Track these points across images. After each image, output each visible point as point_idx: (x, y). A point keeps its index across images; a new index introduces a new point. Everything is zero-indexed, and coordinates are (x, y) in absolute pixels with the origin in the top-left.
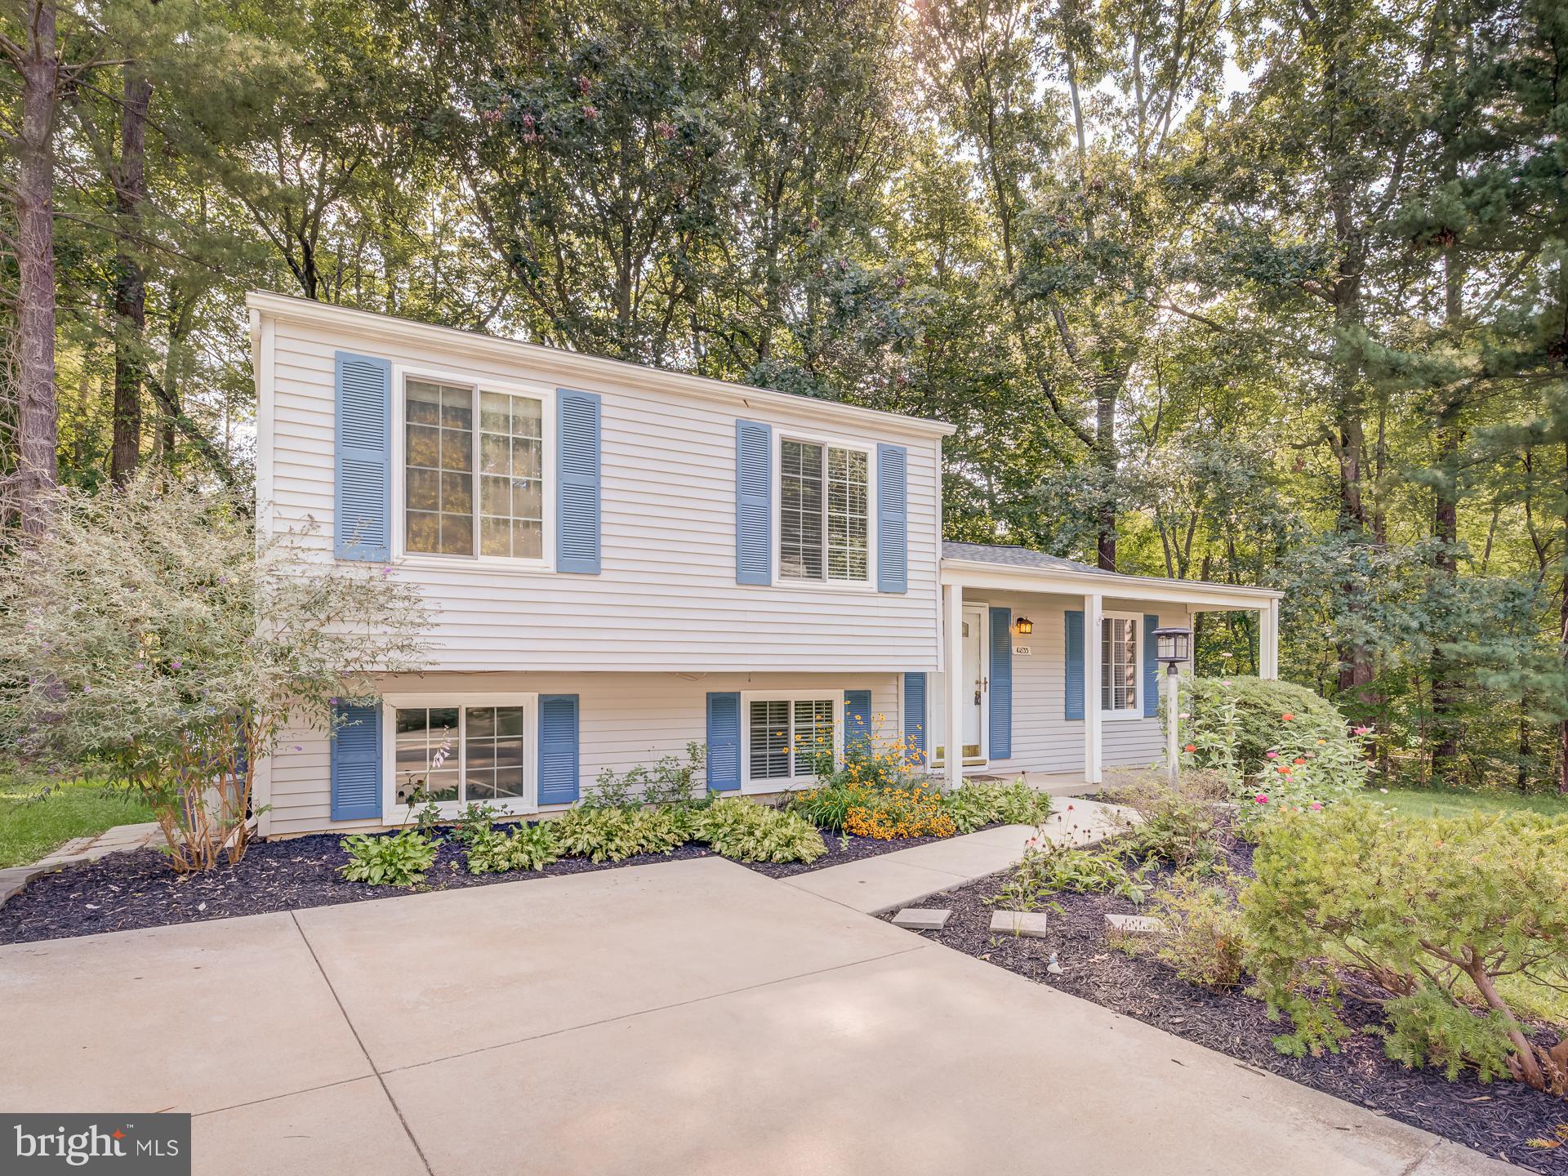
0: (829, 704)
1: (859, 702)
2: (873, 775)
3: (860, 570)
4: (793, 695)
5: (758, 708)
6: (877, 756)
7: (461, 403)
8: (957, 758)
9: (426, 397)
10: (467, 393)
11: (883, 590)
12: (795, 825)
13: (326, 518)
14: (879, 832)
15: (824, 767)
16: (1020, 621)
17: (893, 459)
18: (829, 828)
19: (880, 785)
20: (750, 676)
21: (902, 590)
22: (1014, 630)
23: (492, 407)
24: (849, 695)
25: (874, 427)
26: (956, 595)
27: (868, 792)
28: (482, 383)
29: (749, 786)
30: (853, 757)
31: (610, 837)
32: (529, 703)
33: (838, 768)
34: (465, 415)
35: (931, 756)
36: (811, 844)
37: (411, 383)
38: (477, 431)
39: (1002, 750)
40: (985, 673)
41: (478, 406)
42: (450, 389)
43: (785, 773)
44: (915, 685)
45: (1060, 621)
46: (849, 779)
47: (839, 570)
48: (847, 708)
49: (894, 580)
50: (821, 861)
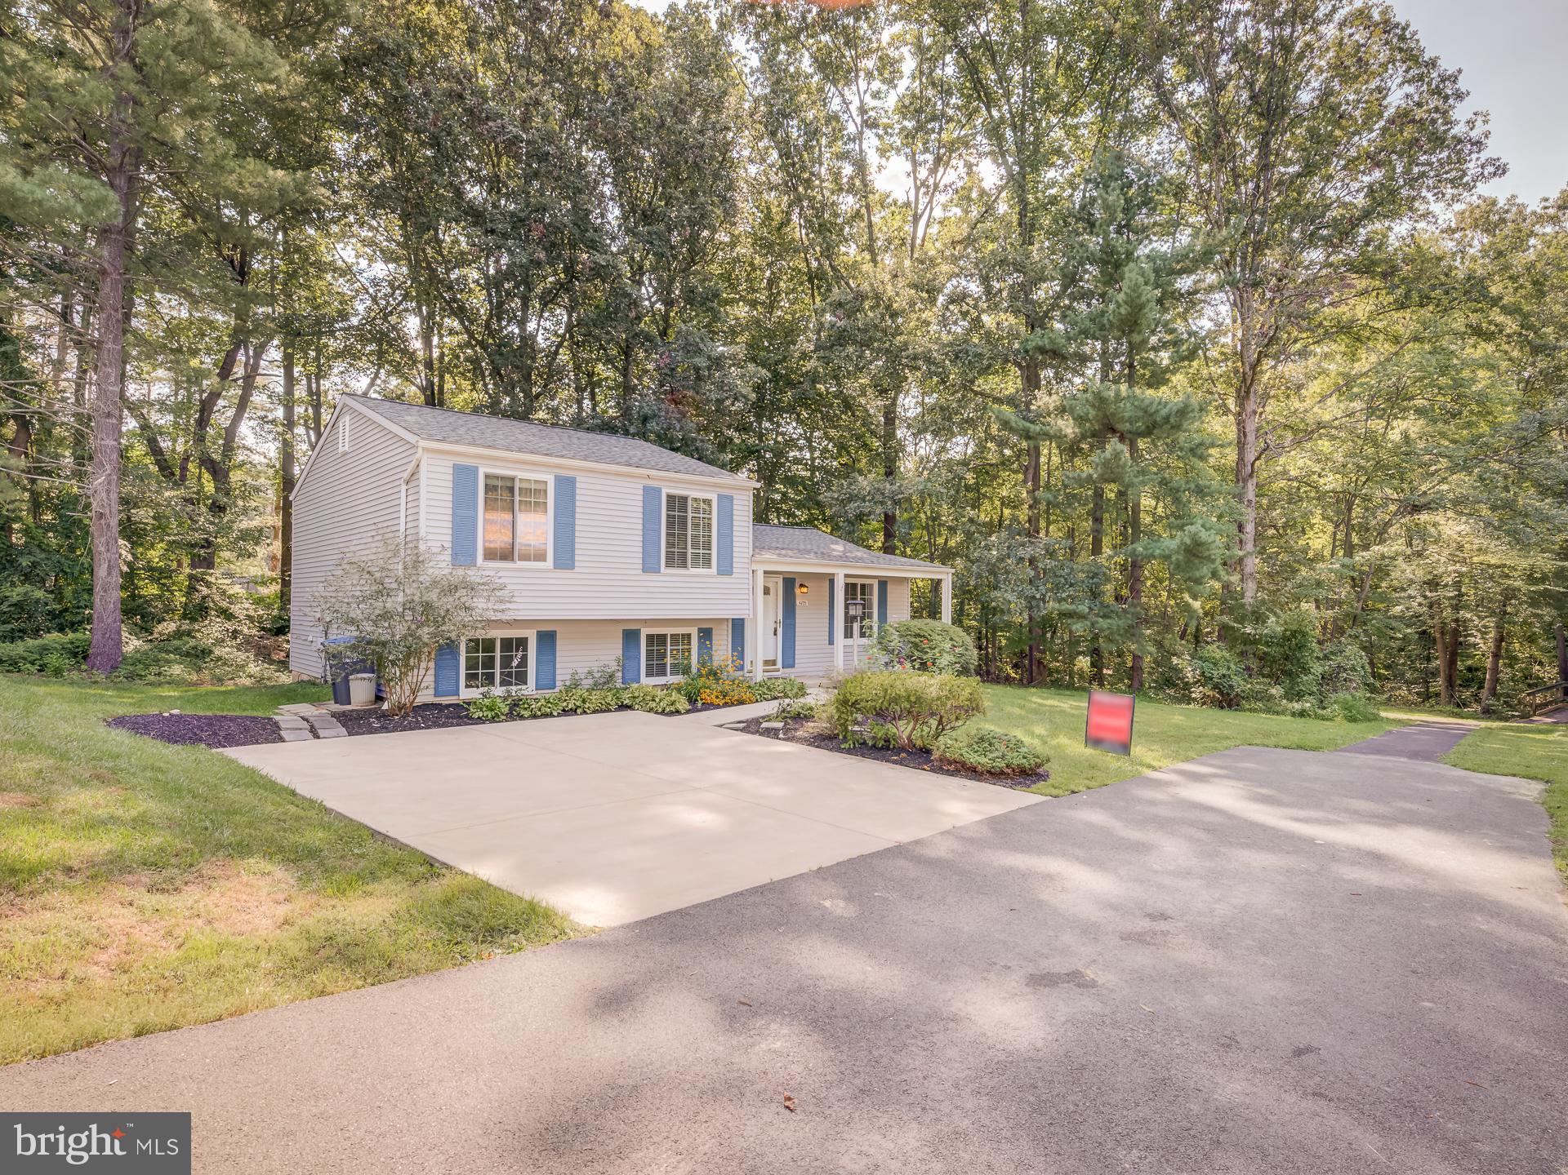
0: (689, 635)
1: (706, 634)
2: (714, 674)
3: (707, 562)
4: (669, 631)
5: (650, 638)
6: (716, 664)
7: (509, 484)
8: (760, 666)
9: (494, 483)
10: (512, 479)
11: (720, 573)
12: (675, 695)
13: (448, 545)
14: (716, 701)
15: (686, 671)
16: (802, 585)
17: (726, 501)
18: (692, 700)
19: (718, 679)
20: (646, 621)
21: (730, 573)
22: (798, 591)
23: (524, 485)
24: (700, 630)
25: (716, 485)
26: (760, 576)
27: (711, 682)
28: (520, 475)
29: (646, 681)
30: (703, 664)
31: (584, 701)
32: (531, 636)
33: (694, 670)
34: (511, 490)
35: (747, 667)
36: (683, 704)
37: (487, 476)
38: (517, 498)
39: (789, 662)
40: (780, 617)
41: (517, 485)
42: (503, 478)
43: (664, 674)
44: (738, 626)
45: (827, 584)
46: (701, 676)
47: (695, 564)
48: (700, 638)
49: (726, 569)
50: (688, 712)
